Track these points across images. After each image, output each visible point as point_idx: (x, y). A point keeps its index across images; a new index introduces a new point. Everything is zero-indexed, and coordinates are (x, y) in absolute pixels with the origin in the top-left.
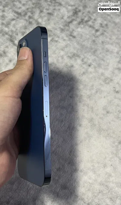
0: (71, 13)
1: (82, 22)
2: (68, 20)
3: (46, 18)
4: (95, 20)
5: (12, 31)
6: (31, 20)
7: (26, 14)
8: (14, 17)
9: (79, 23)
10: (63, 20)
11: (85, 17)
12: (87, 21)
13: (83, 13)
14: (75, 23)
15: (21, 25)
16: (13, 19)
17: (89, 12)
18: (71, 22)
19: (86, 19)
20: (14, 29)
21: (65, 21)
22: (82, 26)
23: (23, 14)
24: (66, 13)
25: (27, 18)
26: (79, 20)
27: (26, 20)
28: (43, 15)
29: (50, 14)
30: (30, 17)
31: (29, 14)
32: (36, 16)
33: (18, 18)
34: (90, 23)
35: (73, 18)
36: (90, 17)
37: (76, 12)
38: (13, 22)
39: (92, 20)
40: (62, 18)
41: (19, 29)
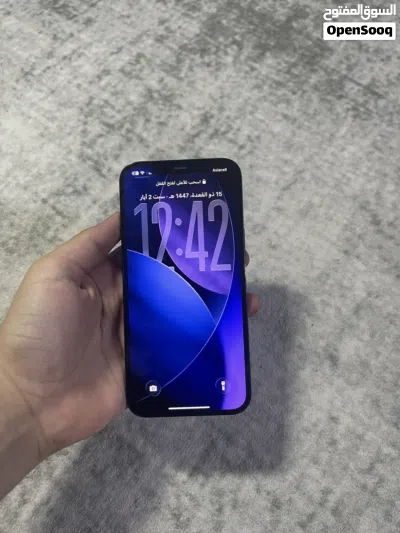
0: (198, 121)
1: (216, 133)
2: (193, 132)
3: (155, 131)
4: (239, 130)
5: (98, 154)
6: (130, 135)
7: (122, 126)
8: (102, 132)
9: (211, 137)
10: (183, 133)
11: (221, 125)
12: (224, 133)
13: (218, 120)
14: (204, 136)
15: (112, 144)
16: (101, 136)
17: (228, 117)
18: (197, 135)
19: (223, 129)
20: (101, 151)
21: (188, 134)
22: (216, 141)
23: (116, 126)
24: (189, 121)
25: (123, 132)
26: (211, 131)
27: (123, 136)
28: (149, 126)
29: (161, 124)
30: (128, 131)
31: (127, 126)
32: (139, 129)
33: (108, 133)
34: (230, 135)
35: (202, 128)
36: (229, 126)
37: (205, 119)
38: (100, 140)
39: (232, 132)
40: (182, 129)
41: (109, 150)
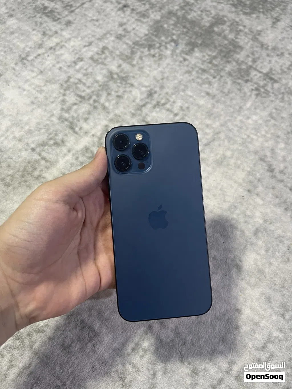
0: (145, 95)
1: (158, 104)
2: (141, 103)
3: (114, 102)
4: (174, 102)
5: (73, 117)
6: (96, 104)
7: (90, 98)
8: (76, 102)
9: (154, 107)
10: (134, 104)
11: (162, 99)
12: (163, 105)
13: (160, 95)
14: (149, 106)
15: (83, 110)
16: (75, 104)
17: (167, 93)
18: (144, 105)
19: (163, 101)
20: (75, 115)
21: (138, 104)
22: (158, 110)
23: (87, 97)
24: (139, 95)
25: (91, 101)
26: (154, 103)
27: (91, 105)
28: (110, 98)
29: (118, 97)
30: (95, 101)
31: (94, 97)
32: (102, 100)
33: (80, 102)
34: (168, 106)
35: (147, 100)
36: (168, 99)
37: (151, 94)
38: (75, 107)
39: (170, 103)
40: (134, 101)
41: (81, 114)
